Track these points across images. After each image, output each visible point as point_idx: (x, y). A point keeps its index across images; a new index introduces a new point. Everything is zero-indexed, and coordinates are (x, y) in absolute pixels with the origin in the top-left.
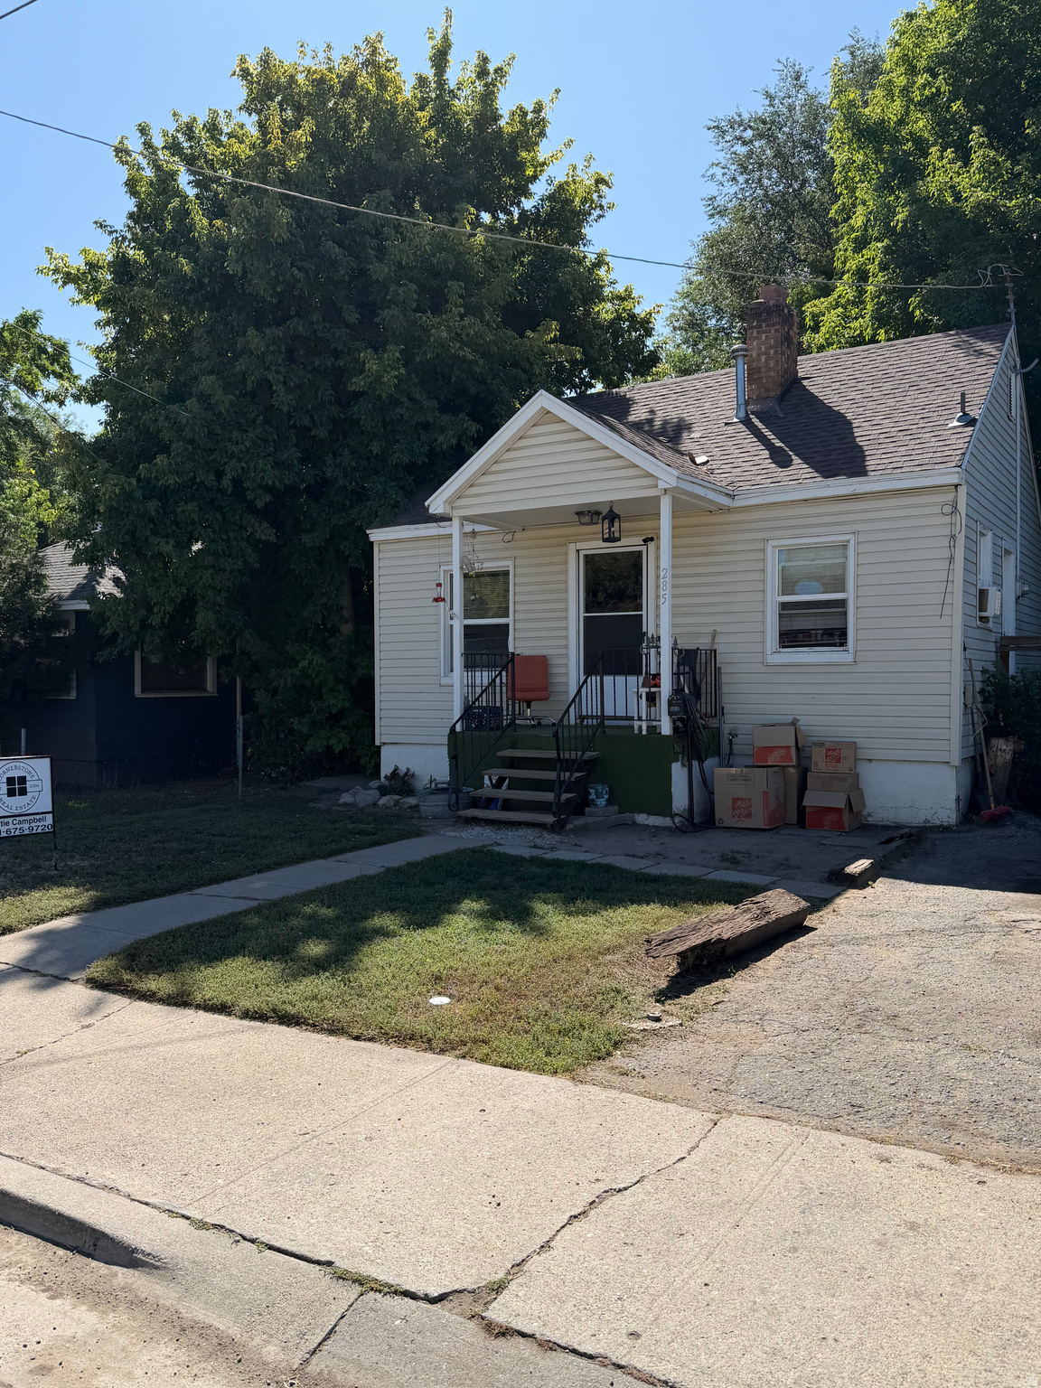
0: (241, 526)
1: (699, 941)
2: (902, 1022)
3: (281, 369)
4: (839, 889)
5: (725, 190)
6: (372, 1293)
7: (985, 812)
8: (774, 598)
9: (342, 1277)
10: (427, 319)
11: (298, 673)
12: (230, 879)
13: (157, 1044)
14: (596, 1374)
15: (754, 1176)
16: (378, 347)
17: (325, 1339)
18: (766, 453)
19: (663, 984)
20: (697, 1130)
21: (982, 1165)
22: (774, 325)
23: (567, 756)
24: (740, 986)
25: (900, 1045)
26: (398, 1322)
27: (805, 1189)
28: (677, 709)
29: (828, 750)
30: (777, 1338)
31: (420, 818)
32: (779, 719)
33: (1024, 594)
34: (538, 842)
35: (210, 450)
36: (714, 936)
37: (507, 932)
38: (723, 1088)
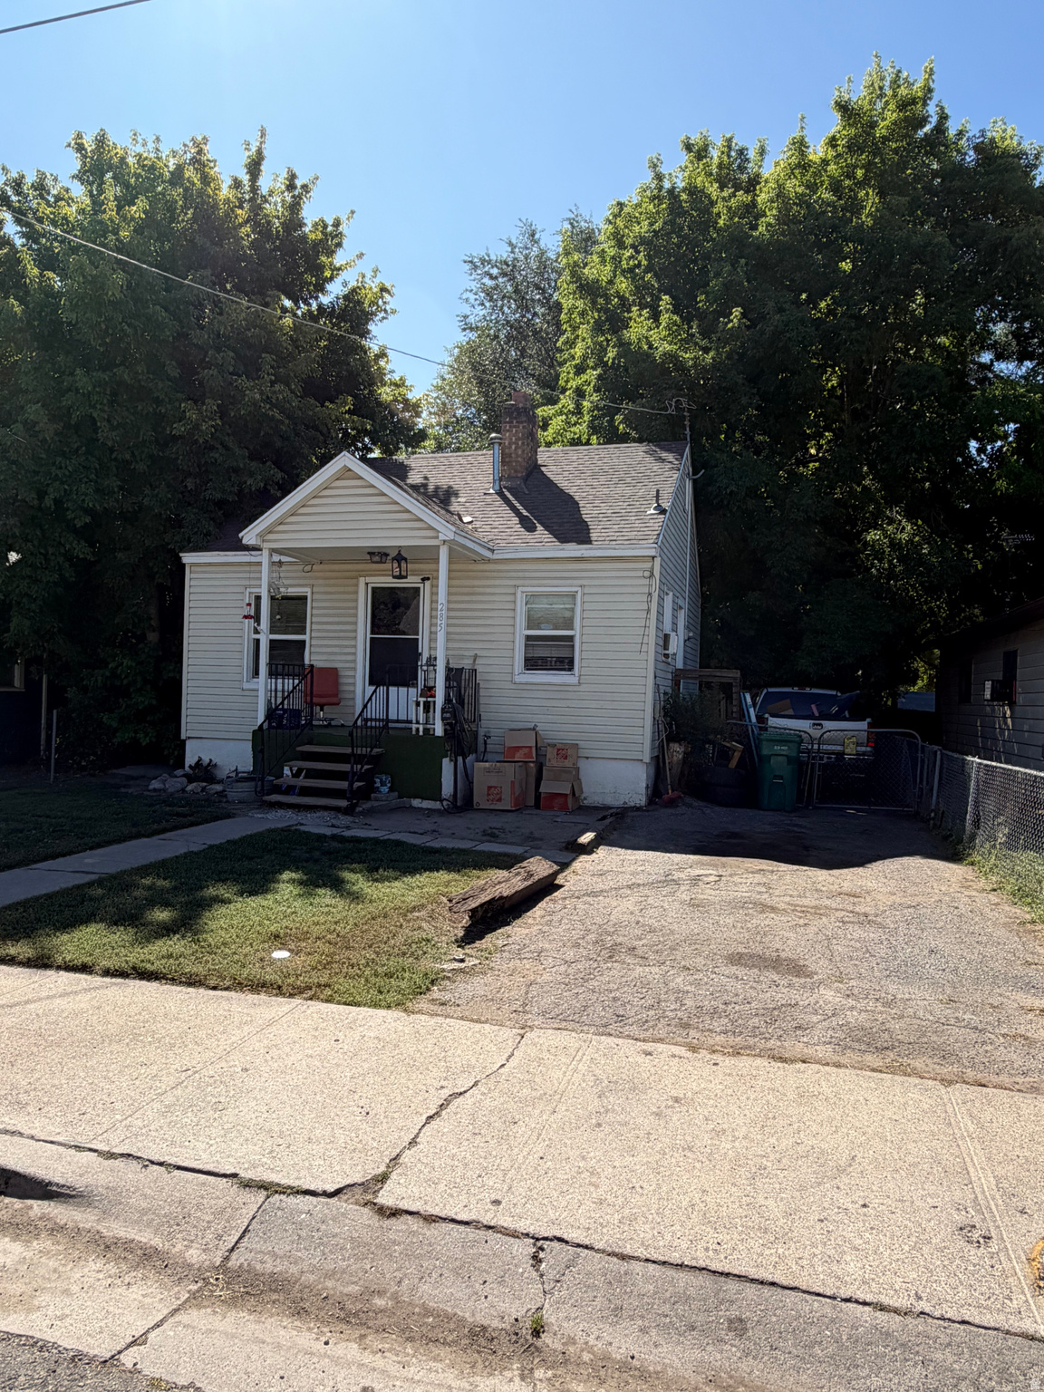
0: (60, 543)
1: (487, 899)
2: (640, 952)
3: (106, 408)
4: (574, 855)
5: (475, 312)
6: (277, 1195)
7: (665, 797)
8: (522, 631)
9: (248, 1185)
10: (242, 381)
11: (108, 674)
12: (64, 855)
13: (27, 1002)
14: (473, 1235)
15: (560, 1074)
16: (197, 400)
17: (240, 1238)
18: (516, 520)
19: (461, 933)
20: (510, 1042)
21: (714, 1052)
22: (522, 422)
23: (359, 752)
24: (518, 931)
25: (641, 969)
26: (304, 1216)
27: (597, 1080)
28: (448, 715)
29: (558, 750)
30: (601, 1191)
31: (227, 802)
32: (521, 725)
33: (689, 638)
34: (334, 822)
35: (34, 471)
36: (497, 894)
37: (326, 897)
38: (520, 1009)
